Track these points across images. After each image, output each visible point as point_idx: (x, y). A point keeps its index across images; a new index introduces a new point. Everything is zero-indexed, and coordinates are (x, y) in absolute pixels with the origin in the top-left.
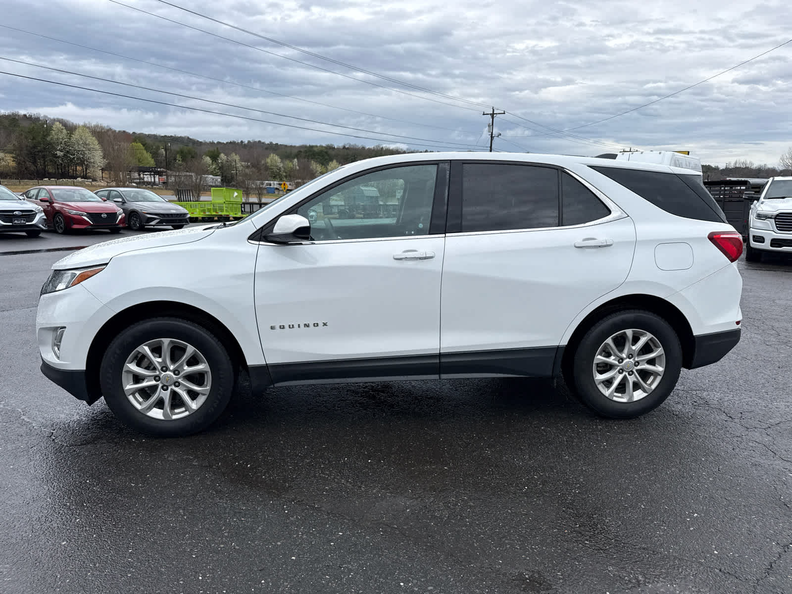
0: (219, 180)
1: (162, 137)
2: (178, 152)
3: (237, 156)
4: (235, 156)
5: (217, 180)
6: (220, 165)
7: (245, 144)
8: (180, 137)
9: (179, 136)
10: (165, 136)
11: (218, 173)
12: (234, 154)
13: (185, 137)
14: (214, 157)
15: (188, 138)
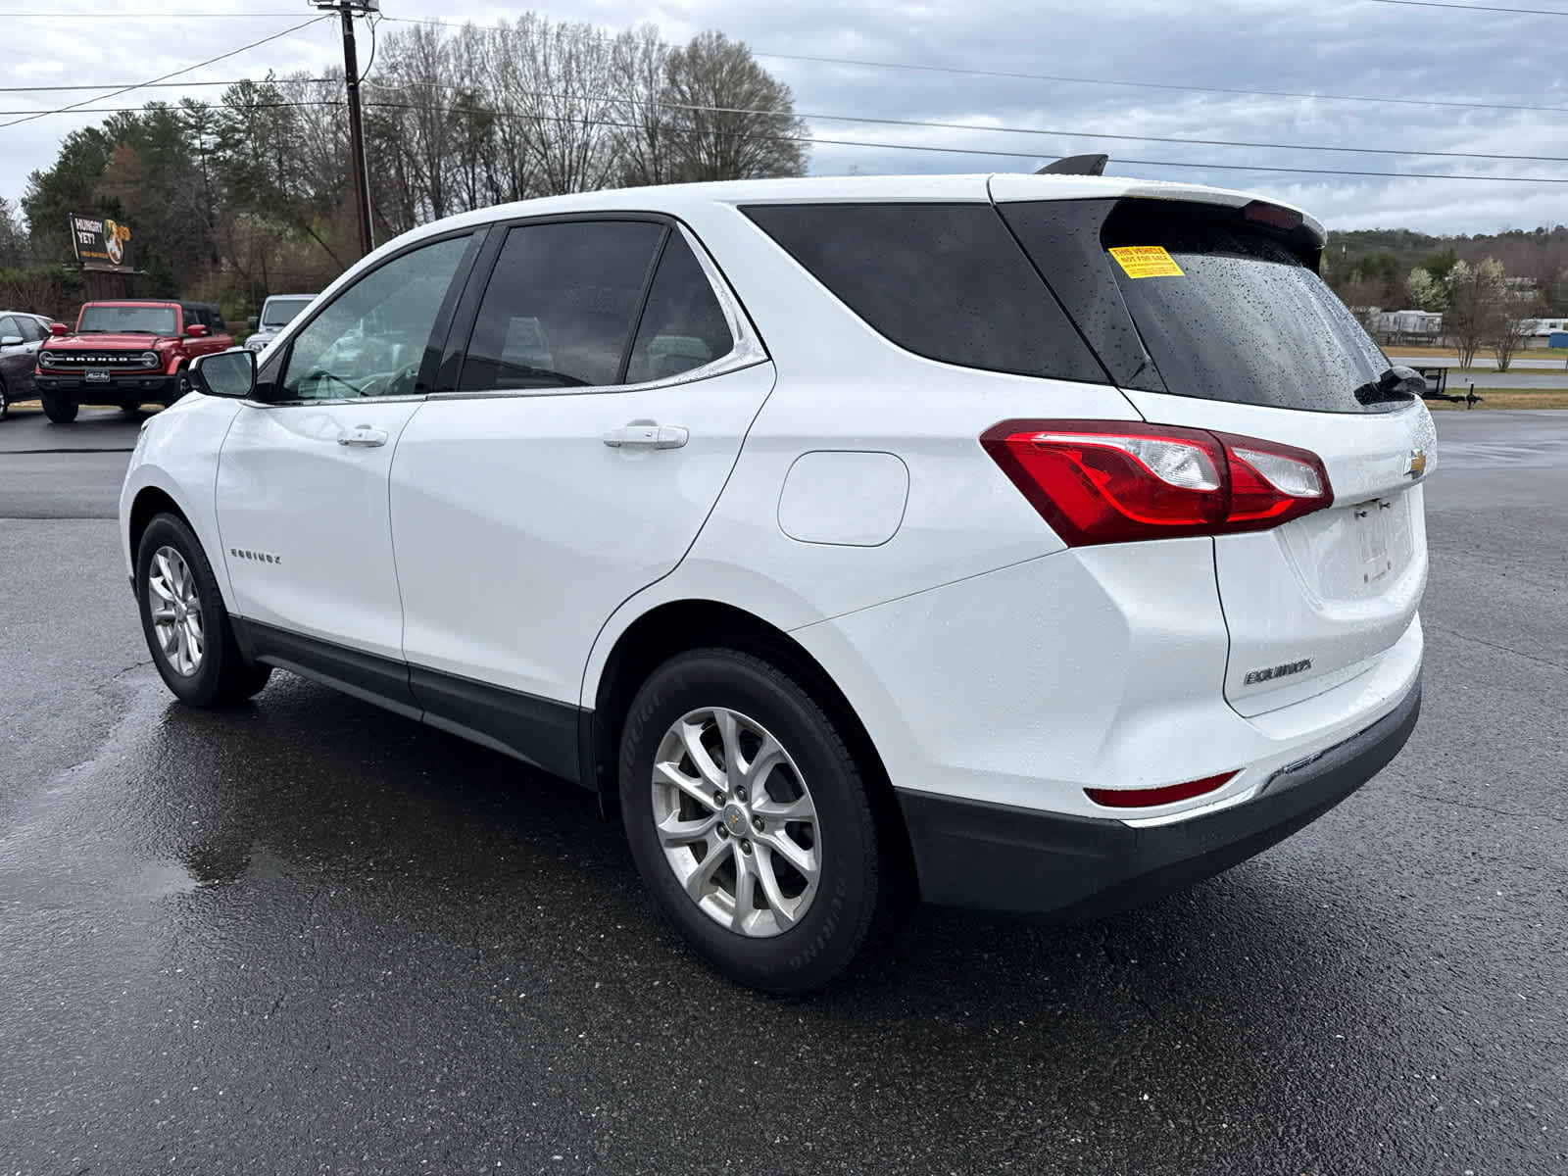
0: (1438, 320)
1: (1349, 234)
2: (1357, 265)
3: (1499, 264)
4: (1492, 265)
5: (1431, 321)
6: (1450, 287)
7: (1547, 235)
8: (1389, 231)
9: (1386, 229)
10: (1356, 232)
11: (1441, 304)
12: (1491, 261)
13: (1399, 231)
14: (1438, 271)
15: (1406, 232)
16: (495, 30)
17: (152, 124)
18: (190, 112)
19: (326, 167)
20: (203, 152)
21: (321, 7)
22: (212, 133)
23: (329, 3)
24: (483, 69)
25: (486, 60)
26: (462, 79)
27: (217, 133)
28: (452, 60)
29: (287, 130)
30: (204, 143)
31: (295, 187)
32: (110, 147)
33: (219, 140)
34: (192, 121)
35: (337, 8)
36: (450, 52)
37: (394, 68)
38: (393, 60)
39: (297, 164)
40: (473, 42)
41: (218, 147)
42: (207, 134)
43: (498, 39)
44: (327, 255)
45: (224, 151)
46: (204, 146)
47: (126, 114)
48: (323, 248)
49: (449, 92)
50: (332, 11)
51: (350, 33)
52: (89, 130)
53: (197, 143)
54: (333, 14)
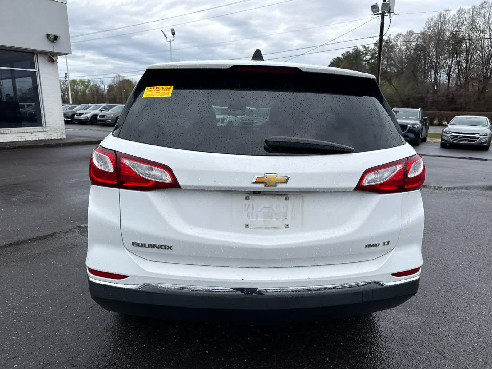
16: (470, 9)
17: (354, 54)
18: (364, 49)
19: (401, 62)
20: (366, 61)
21: (375, 15)
22: (369, 55)
23: (377, 13)
24: (463, 24)
25: (464, 20)
26: (454, 28)
27: (371, 55)
28: (451, 22)
29: (391, 52)
30: (367, 58)
31: (391, 70)
32: (342, 62)
33: (371, 57)
34: (364, 52)
35: (379, 14)
36: (451, 20)
37: (429, 28)
38: (430, 25)
39: (393, 62)
40: (461, 15)
41: (370, 59)
42: (368, 55)
43: (471, 12)
44: (395, 90)
45: (372, 60)
46: (366, 59)
47: (348, 52)
48: (394, 88)
49: (448, 34)
50: (378, 15)
51: (383, 21)
52: (338, 57)
53: (365, 58)
54: (378, 16)
